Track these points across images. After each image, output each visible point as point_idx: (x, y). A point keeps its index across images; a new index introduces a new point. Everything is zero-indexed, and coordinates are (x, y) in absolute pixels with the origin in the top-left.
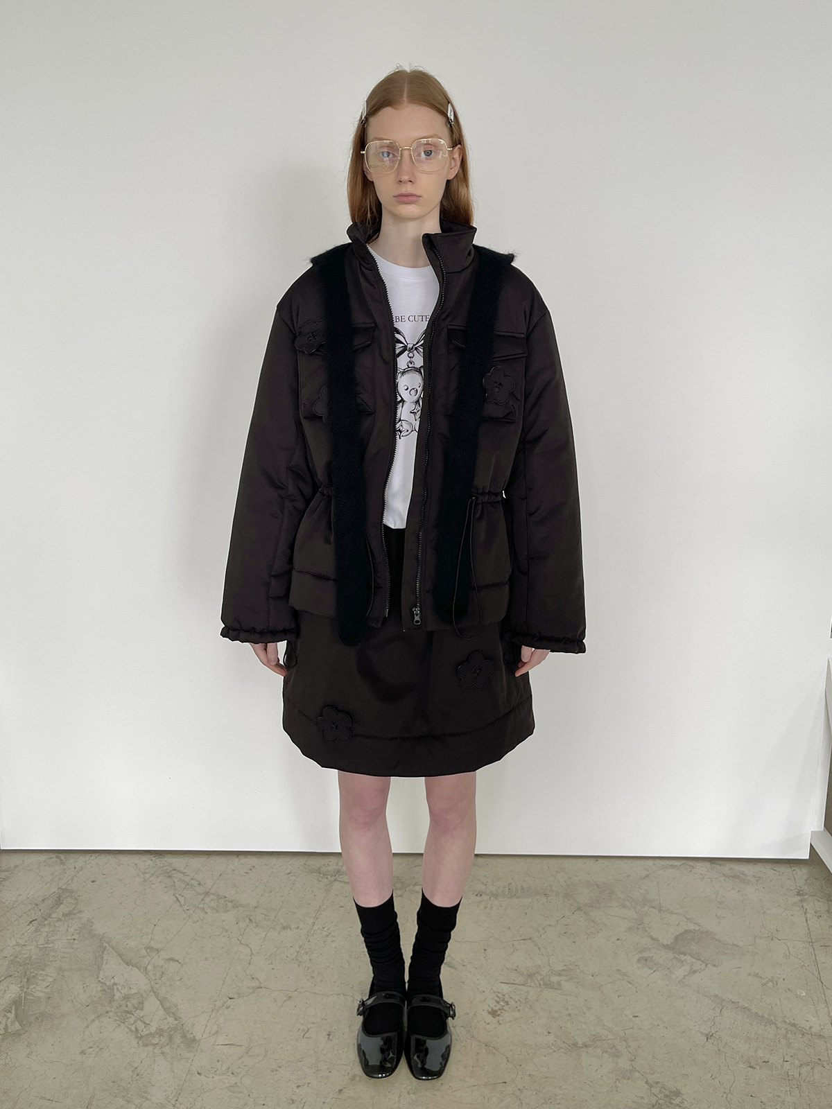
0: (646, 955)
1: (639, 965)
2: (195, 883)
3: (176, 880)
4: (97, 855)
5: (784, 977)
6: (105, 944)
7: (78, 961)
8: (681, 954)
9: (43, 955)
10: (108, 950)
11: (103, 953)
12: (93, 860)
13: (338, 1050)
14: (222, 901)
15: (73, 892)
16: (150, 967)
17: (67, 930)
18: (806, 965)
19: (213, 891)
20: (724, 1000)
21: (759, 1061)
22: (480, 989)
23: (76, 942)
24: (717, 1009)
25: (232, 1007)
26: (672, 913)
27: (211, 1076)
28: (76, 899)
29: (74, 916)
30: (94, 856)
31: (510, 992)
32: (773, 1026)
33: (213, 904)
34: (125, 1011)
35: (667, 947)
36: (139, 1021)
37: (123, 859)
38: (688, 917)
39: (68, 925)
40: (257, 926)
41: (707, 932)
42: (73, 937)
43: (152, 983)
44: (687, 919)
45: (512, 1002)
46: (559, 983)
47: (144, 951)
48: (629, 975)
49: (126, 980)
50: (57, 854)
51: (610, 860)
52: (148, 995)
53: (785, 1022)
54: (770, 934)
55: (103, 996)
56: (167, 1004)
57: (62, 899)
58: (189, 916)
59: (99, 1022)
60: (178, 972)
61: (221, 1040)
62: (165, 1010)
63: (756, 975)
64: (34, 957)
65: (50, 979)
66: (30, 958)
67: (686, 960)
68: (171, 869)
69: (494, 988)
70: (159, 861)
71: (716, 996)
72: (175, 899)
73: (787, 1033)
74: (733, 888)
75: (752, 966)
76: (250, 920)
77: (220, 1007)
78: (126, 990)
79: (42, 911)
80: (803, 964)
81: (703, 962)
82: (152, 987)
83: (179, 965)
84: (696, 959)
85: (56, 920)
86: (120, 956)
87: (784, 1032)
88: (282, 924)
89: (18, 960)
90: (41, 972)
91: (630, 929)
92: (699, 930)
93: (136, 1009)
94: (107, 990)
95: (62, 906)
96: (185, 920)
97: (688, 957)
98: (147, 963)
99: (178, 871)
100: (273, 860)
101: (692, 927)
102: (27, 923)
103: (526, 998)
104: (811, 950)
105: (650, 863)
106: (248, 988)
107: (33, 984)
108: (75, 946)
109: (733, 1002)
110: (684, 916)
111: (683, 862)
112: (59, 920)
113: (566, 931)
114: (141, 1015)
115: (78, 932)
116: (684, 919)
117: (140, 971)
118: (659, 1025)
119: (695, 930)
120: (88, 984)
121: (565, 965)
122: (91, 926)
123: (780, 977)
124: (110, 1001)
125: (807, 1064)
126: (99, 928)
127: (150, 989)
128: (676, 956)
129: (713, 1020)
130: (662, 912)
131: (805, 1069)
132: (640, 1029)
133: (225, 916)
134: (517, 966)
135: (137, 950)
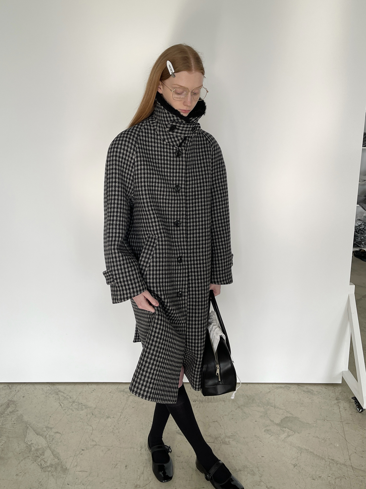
0: (268, 428)
1: (265, 433)
2: (69, 397)
3: (60, 396)
4: (25, 385)
5: (329, 438)
6: (28, 426)
7: (16, 433)
8: (284, 428)
9: (0, 431)
10: (29, 428)
11: (27, 430)
12: (24, 387)
13: (130, 474)
14: (80, 405)
15: (14, 402)
16: (47, 436)
17: (11, 419)
19: (76, 401)
20: (302, 449)
21: (317, 476)
23: (15, 424)
24: (299, 453)
25: (83, 454)
26: (280, 409)
27: (73, 485)
28: (16, 405)
29: (14, 413)
30: (24, 385)
32: (324, 460)
33: (76, 407)
34: (36, 456)
35: (277, 424)
36: (42, 461)
37: (37, 386)
38: (287, 410)
39: (12, 417)
40: (95, 417)
41: (295, 417)
42: (14, 422)
43: (48, 443)
44: (287, 411)
46: (229, 442)
48: (260, 437)
49: (37, 442)
50: (8, 384)
51: (253, 384)
52: (46, 449)
53: (329, 458)
54: (323, 418)
55: (27, 449)
56: (55, 453)
57: (9, 405)
58: (65, 413)
59: (25, 461)
60: (60, 438)
61: (78, 469)
62: (54, 455)
63: (317, 437)
65: (4, 442)
68: (58, 391)
70: (53, 387)
71: (299, 447)
72: (60, 405)
73: (330, 463)
74: (308, 397)
75: (315, 433)
76: (92, 414)
77: (78, 454)
78: (37, 447)
79: (1, 411)
80: (338, 432)
81: (293, 431)
83: (61, 435)
84: (290, 430)
85: (6, 414)
86: (34, 431)
87: (328, 463)
88: (107, 415)
91: (261, 416)
92: (292, 416)
93: (41, 455)
94: (29, 447)
95: (10, 408)
96: (63, 414)
97: (287, 429)
98: (46, 434)
99: (61, 392)
100: (103, 386)
101: (289, 415)
104: (342, 425)
106: (91, 445)
108: (15, 427)
109: (306, 450)
110: (285, 410)
111: (285, 385)
112: (8, 415)
113: (233, 417)
114: (44, 457)
115: (16, 420)
116: (285, 411)
117: (43, 438)
118: (273, 461)
119: (290, 416)
120: (20, 444)
121: (232, 433)
122: (22, 417)
123: (327, 438)
124: (30, 452)
125: (338, 478)
126: (26, 418)
127: (47, 446)
128: (282, 429)
129: (297, 458)
130: (276, 408)
131: (337, 480)
132: (264, 462)
133: (81, 412)
134: (211, 434)
135: (42, 428)
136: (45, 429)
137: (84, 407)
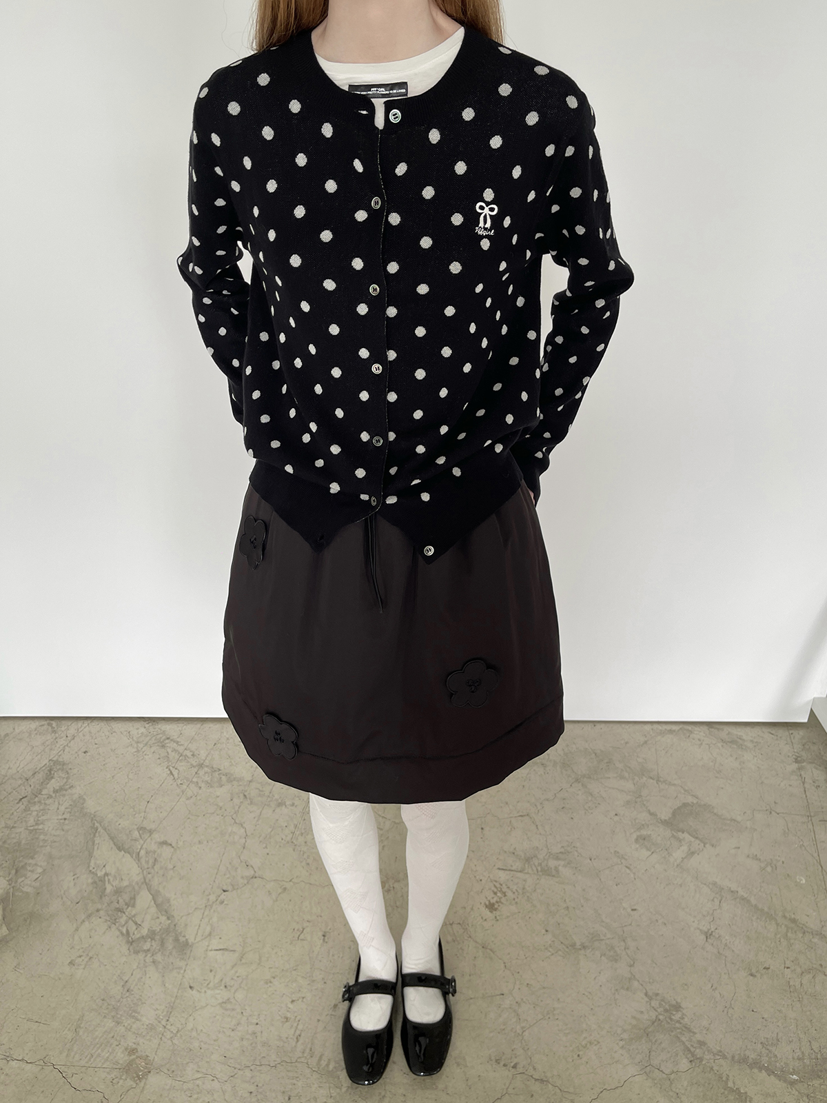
0: (644, 832)
1: (638, 846)
2: (189, 754)
3: (169, 751)
4: (89, 723)
5: (783, 859)
6: (97, 825)
7: (69, 846)
8: (679, 831)
9: (33, 839)
10: (99, 832)
11: (94, 836)
13: (333, 955)
14: (217, 773)
15: (64, 764)
16: (143, 853)
17: (58, 809)
18: (805, 844)
19: (207, 762)
20: (723, 889)
21: (760, 967)
22: (478, 877)
23: (67, 822)
24: (715, 900)
25: (225, 902)
26: (670, 784)
27: (203, 990)
28: (67, 771)
29: (64, 792)
30: (86, 724)
31: (508, 880)
33: (207, 778)
34: (117, 909)
35: (666, 823)
36: (130, 921)
37: (117, 726)
38: (687, 788)
39: (59, 804)
40: (249, 804)
41: (705, 805)
42: (64, 816)
43: (145, 871)
44: (685, 791)
45: (509, 894)
46: (557, 869)
47: (136, 833)
48: (626, 857)
49: (118, 869)
50: (48, 722)
51: (608, 725)
52: (140, 888)
53: (784, 917)
54: (768, 807)
55: (94, 890)
56: (160, 900)
57: (52, 772)
58: (183, 792)
59: (89, 923)
60: (171, 858)
61: (214, 943)
62: (157, 906)
64: (23, 842)
65: (40, 870)
66: (19, 843)
67: (684, 838)
68: (164, 738)
69: (491, 876)
70: (152, 729)
71: (715, 884)
72: (169, 772)
73: (787, 931)
74: (731, 756)
75: (751, 845)
76: (245, 796)
77: (213, 902)
78: (117, 882)
79: (32, 787)
80: (801, 843)
81: (701, 841)
82: (145, 879)
83: (173, 850)
84: (693, 837)
85: (46, 796)
86: (112, 838)
87: (784, 930)
88: (277, 800)
89: (7, 846)
90: (31, 861)
91: (628, 802)
92: (697, 803)
93: (128, 905)
94: (98, 882)
95: (53, 780)
96: (178, 796)
97: (686, 835)
98: (140, 847)
99: (172, 740)
101: (690, 799)
102: (17, 801)
103: (524, 889)
104: (810, 827)
105: (647, 727)
106: (242, 877)
107: (22, 877)
108: (66, 828)
109: (732, 892)
110: (682, 787)
111: (681, 727)
112: (50, 797)
113: (564, 805)
114: (133, 913)
115: (69, 810)
116: (683, 792)
117: (132, 857)
118: (657, 920)
119: (692, 803)
120: (78, 875)
121: (563, 847)
122: (83, 804)
123: (779, 859)
124: (101, 897)
125: (809, 971)
126: (91, 805)
127: (143, 880)
128: (675, 834)
129: (712, 914)
130: (660, 783)
131: (807, 978)
132: (638, 925)
133: (219, 792)
134: (515, 849)
135: (130, 831)
136: (136, 834)
137: (224, 778)
